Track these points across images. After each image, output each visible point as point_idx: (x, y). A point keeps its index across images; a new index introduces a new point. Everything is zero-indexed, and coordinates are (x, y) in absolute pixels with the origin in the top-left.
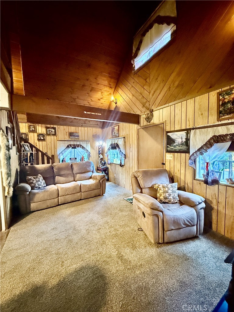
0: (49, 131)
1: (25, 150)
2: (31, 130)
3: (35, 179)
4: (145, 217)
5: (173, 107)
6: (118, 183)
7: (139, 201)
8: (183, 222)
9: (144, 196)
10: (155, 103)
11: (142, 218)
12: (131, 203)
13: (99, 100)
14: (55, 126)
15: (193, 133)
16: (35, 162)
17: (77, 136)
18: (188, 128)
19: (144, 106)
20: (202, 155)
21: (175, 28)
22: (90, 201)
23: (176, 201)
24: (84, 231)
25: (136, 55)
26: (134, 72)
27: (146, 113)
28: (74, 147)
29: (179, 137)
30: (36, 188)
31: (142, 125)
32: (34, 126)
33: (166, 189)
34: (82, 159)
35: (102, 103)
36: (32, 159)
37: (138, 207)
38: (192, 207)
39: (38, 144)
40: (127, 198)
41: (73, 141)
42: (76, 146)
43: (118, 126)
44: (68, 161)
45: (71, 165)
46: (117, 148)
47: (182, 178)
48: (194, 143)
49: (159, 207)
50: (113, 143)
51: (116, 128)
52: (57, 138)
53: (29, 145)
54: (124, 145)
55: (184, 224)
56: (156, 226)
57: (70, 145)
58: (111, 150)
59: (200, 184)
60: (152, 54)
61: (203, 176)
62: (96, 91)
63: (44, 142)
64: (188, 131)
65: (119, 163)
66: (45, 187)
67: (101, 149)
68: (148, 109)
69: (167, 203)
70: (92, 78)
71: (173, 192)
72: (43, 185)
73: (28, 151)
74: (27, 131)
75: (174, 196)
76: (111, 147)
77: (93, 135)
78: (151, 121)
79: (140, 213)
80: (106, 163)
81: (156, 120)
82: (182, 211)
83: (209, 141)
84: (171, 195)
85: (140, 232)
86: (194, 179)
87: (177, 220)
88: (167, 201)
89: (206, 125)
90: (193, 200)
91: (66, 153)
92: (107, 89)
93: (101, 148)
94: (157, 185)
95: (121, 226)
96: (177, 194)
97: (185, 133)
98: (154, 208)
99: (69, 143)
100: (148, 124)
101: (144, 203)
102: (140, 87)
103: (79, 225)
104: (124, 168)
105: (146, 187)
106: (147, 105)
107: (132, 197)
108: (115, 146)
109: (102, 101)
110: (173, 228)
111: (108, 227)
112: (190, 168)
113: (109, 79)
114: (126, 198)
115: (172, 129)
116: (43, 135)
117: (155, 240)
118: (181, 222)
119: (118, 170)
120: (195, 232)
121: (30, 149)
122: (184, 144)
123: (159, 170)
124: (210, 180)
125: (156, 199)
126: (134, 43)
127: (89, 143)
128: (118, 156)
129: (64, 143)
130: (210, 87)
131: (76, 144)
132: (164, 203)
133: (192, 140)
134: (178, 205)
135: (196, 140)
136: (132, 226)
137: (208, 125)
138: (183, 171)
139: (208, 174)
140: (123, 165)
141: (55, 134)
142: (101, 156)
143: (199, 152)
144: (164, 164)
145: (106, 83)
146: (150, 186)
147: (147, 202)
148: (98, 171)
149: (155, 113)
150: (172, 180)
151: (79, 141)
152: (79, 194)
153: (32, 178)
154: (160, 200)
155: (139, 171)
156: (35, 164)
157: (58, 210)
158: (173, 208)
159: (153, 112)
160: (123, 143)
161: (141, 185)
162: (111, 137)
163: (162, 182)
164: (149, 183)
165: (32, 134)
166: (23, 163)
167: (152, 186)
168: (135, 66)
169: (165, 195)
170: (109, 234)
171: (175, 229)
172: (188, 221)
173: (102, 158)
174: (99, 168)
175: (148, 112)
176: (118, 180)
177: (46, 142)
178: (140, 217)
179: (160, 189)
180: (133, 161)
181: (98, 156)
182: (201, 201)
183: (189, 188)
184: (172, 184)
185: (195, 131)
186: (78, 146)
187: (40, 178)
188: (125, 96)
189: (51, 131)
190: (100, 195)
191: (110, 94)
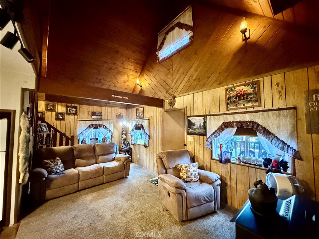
0: (70, 110)
1: (42, 131)
2: (49, 108)
3: (52, 163)
4: (170, 196)
5: (192, 96)
6: (141, 164)
7: (164, 182)
8: (203, 199)
9: (169, 176)
10: (177, 91)
11: (168, 198)
12: (155, 184)
13: (125, 82)
14: (76, 105)
15: (209, 119)
16: (52, 143)
17: (100, 116)
18: (205, 114)
19: (167, 92)
20: (216, 138)
21: (192, 34)
22: (114, 185)
23: (197, 180)
24: (108, 217)
25: (160, 48)
26: (159, 62)
27: (169, 99)
28: (96, 127)
29: (198, 122)
30: (53, 173)
31: (166, 109)
32: (53, 104)
33: (188, 169)
34: (104, 140)
35: (127, 86)
36: (48, 141)
37: (164, 187)
38: (210, 184)
39: (55, 124)
40: (152, 179)
41: (96, 121)
42: (98, 127)
43: (142, 108)
44: (88, 142)
45: (93, 146)
46: (141, 129)
47: (202, 158)
48: (209, 127)
49: (182, 185)
50: (138, 124)
51: (141, 109)
52: (78, 118)
53: (46, 125)
54: (148, 126)
55: (204, 201)
56: (180, 204)
57: (92, 125)
58: (135, 131)
59: (216, 163)
60: (174, 50)
61: (218, 156)
62: (122, 74)
63: (63, 122)
64: (205, 116)
65: (143, 143)
66: (63, 171)
67: (124, 130)
68: (171, 95)
69: (190, 182)
70: (119, 63)
71: (194, 171)
72: (61, 170)
73: (45, 131)
74: (44, 110)
75: (195, 175)
76: (135, 128)
77: (117, 115)
78: (174, 106)
79: (165, 193)
80: (129, 144)
81: (177, 105)
82: (202, 188)
83: (221, 126)
84: (192, 174)
85: (165, 212)
86: (212, 159)
87: (198, 197)
88: (189, 180)
89: (218, 113)
90: (211, 178)
91: (87, 133)
92: (133, 73)
93: (124, 128)
94: (180, 165)
95: (146, 208)
96: (198, 173)
97: (203, 118)
98: (178, 187)
99: (91, 123)
100: (171, 108)
101: (169, 183)
102: (164, 75)
103: (103, 211)
104: (148, 149)
105: (170, 167)
106: (170, 91)
107: (157, 178)
108: (140, 127)
109: (128, 83)
110: (195, 205)
111: (133, 211)
112: (208, 148)
113: (135, 65)
114: (150, 180)
115: (192, 115)
116: (62, 114)
117: (179, 218)
118: (201, 198)
119: (142, 151)
120: (213, 208)
121: (48, 130)
122: (202, 127)
123: (182, 151)
124: (223, 159)
125: (180, 178)
126: (159, 38)
127: (112, 123)
128: (142, 137)
129: (86, 123)
130: (220, 84)
131: (98, 124)
132: (187, 182)
133: (208, 124)
134: (198, 183)
135: (211, 125)
136: (158, 207)
137: (220, 113)
138: (202, 152)
139: (222, 154)
140: (147, 146)
141: (76, 114)
142: (125, 137)
143: (214, 135)
144: (186, 145)
145: (132, 68)
146: (174, 166)
147: (171, 182)
148: (121, 152)
149: (177, 99)
150: (193, 160)
151: (102, 121)
152: (101, 178)
153: (49, 162)
154: (183, 179)
155: (164, 152)
156: (52, 145)
157: (77, 197)
158: (195, 186)
159: (175, 98)
160: (148, 124)
161: (165, 166)
162: (136, 118)
163: (184, 163)
164: (173, 164)
165: (50, 113)
166: (38, 145)
167: (175, 166)
168: (159, 57)
169: (187, 174)
170: (135, 217)
171: (197, 206)
172: (207, 198)
173: (125, 138)
174: (121, 149)
175: (171, 98)
176: (141, 162)
177: (65, 122)
178: (166, 197)
179: (183, 169)
180: (157, 142)
181: (121, 137)
182: (217, 179)
183: (207, 167)
184: (193, 164)
185: (210, 118)
186: (100, 126)
187: (59, 161)
188: (150, 81)
189: (72, 110)
190: (123, 178)
191: (136, 77)
